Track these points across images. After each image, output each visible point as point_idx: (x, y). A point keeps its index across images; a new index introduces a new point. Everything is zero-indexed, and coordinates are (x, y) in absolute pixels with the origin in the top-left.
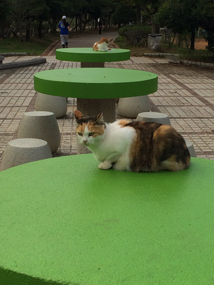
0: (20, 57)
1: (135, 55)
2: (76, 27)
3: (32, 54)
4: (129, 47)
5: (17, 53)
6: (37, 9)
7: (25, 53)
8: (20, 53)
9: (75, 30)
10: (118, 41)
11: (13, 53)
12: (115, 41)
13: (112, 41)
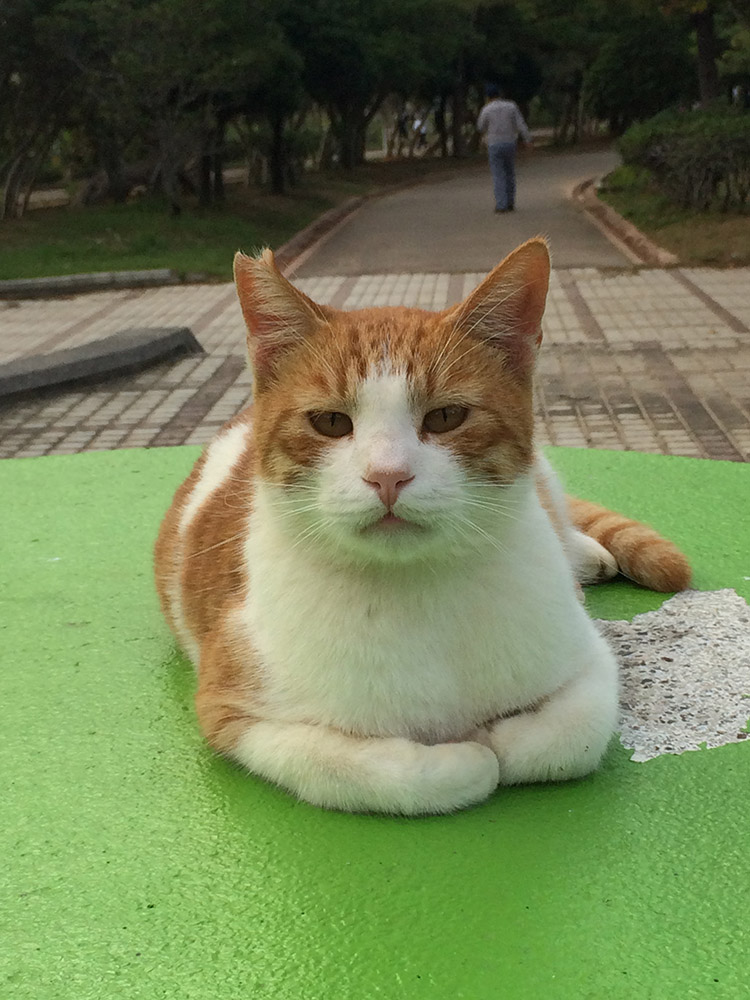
0: (137, 292)
1: (713, 260)
2: (442, 143)
3: (200, 277)
4: (674, 217)
5: (123, 275)
6: (235, 62)
7: (162, 273)
8: (142, 274)
9: (438, 153)
10: (616, 190)
11: (102, 276)
12: (602, 191)
13: (590, 191)
